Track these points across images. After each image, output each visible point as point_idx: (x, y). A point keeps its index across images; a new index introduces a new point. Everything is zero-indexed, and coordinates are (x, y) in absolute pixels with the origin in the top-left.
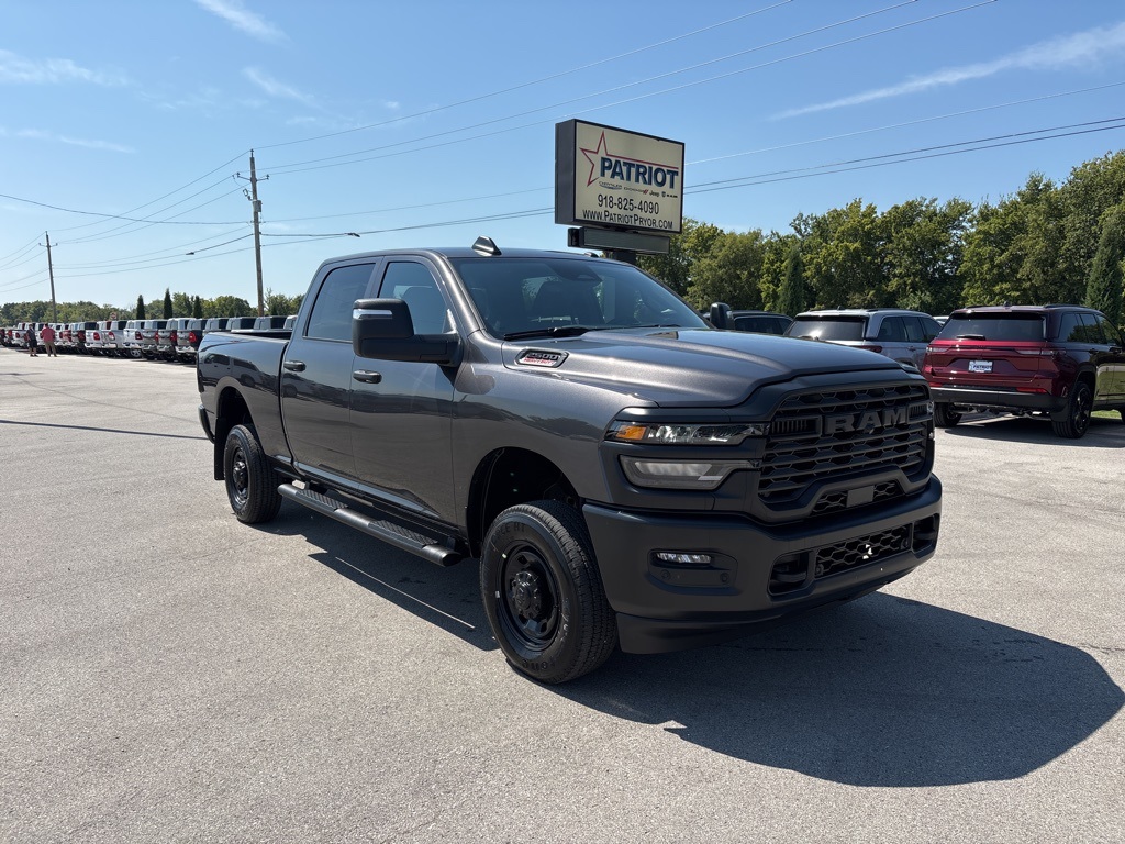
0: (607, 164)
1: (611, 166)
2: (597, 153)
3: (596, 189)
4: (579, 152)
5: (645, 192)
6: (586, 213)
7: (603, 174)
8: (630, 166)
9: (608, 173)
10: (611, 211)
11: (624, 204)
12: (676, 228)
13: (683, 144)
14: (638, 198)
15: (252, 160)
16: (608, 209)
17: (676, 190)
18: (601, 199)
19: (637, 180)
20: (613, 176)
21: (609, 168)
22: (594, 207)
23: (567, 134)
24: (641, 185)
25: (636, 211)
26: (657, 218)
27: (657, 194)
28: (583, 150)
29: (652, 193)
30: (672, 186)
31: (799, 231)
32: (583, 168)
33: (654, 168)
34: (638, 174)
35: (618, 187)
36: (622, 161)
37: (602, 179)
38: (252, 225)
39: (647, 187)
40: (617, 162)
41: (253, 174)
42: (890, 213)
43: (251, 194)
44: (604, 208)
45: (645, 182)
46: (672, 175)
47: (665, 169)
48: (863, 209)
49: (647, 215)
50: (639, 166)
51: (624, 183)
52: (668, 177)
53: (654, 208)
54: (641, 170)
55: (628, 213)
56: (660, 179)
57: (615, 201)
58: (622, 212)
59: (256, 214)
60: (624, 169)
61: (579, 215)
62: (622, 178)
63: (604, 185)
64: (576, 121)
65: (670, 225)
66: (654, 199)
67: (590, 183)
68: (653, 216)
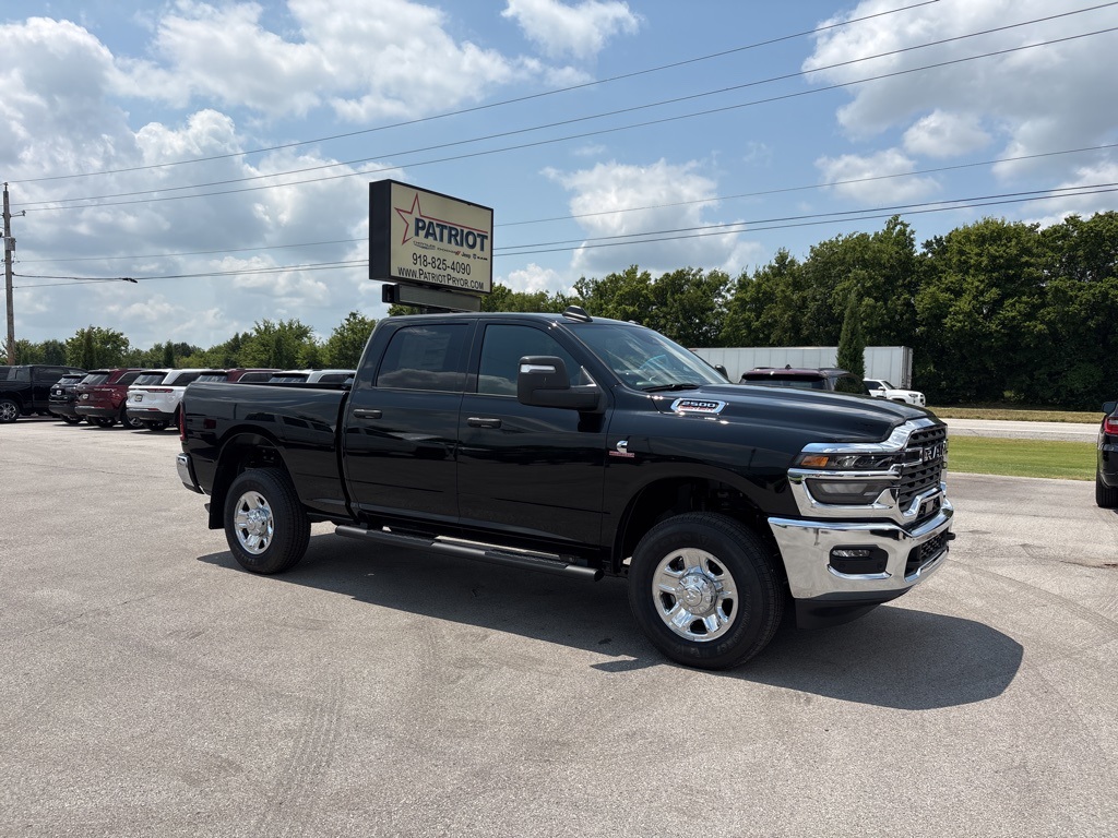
0: (420, 225)
1: (425, 227)
2: (411, 213)
3: (411, 248)
4: (393, 212)
5: (457, 253)
6: (401, 271)
7: (417, 234)
8: (443, 227)
9: (422, 233)
10: (425, 270)
11: (437, 263)
12: (487, 289)
13: (492, 210)
14: (450, 259)
15: (6, 194)
16: (422, 267)
17: (486, 253)
18: (416, 258)
19: (450, 242)
20: (426, 236)
21: (423, 228)
22: (409, 264)
23: (381, 193)
24: (453, 247)
25: (449, 271)
26: (469, 278)
27: (469, 256)
28: (397, 210)
29: (464, 255)
30: (482, 249)
31: (581, 293)
32: (397, 226)
33: (466, 231)
34: (450, 235)
35: (432, 247)
36: (435, 222)
37: (416, 238)
39: (458, 248)
40: (431, 223)
41: (6, 209)
42: (661, 280)
44: (418, 266)
45: (457, 244)
46: (480, 239)
47: (476, 233)
48: (639, 275)
49: (459, 276)
50: (451, 229)
51: (437, 244)
52: (478, 240)
53: (465, 269)
54: (453, 232)
55: (442, 272)
56: (471, 243)
57: (429, 260)
58: (436, 271)
59: (8, 252)
60: (437, 230)
61: (395, 273)
62: (436, 239)
63: (418, 244)
64: (389, 182)
65: (481, 285)
66: (465, 261)
67: (404, 242)
68: (465, 276)
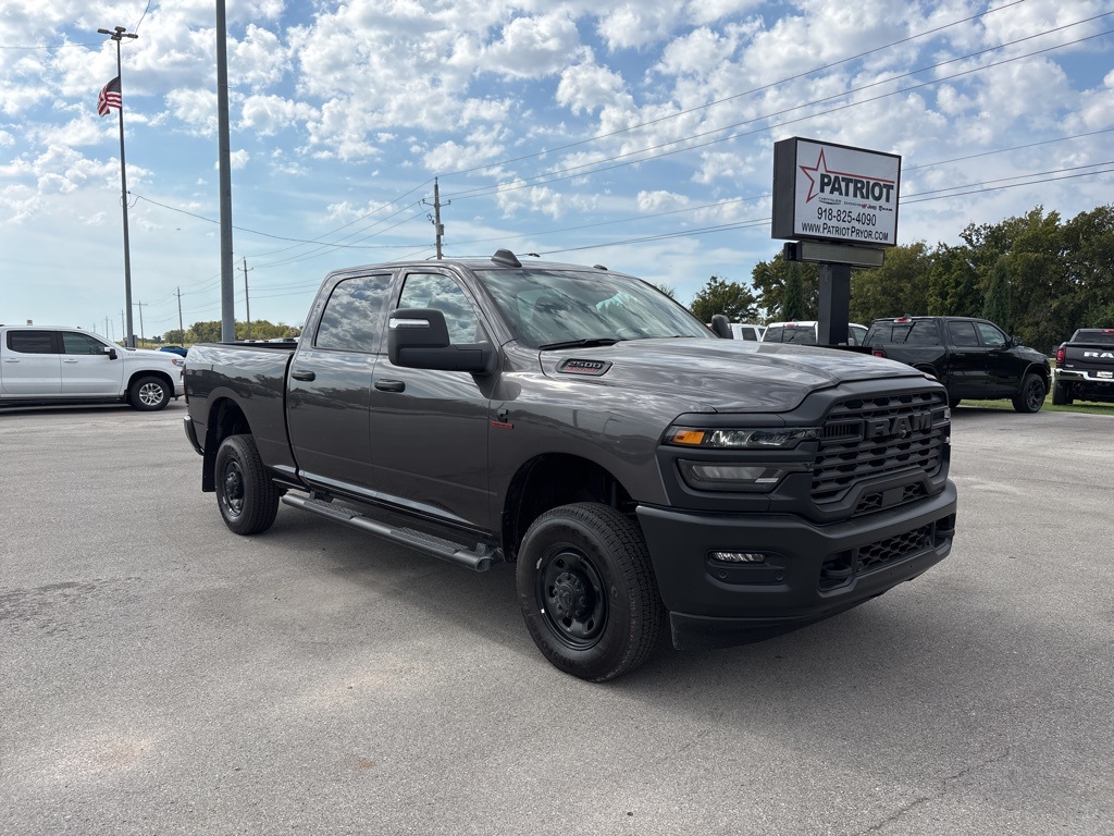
0: (826, 180)
1: (831, 182)
2: (816, 170)
3: (815, 203)
4: (798, 169)
5: (864, 206)
6: (805, 227)
7: (822, 190)
8: (848, 181)
9: (828, 189)
10: (830, 223)
11: (842, 216)
12: (890, 240)
13: (900, 157)
14: (857, 211)
15: (436, 187)
16: (827, 221)
17: (892, 205)
18: (821, 212)
19: (855, 195)
20: (832, 192)
21: (828, 184)
22: (814, 220)
23: (786, 153)
24: (859, 200)
25: (854, 223)
26: (873, 229)
27: (874, 208)
28: (803, 168)
29: (870, 207)
30: (888, 200)
32: (803, 185)
33: (872, 182)
34: (856, 188)
35: (838, 201)
36: (840, 176)
37: (821, 195)
38: (435, 248)
39: (865, 201)
40: (836, 178)
41: (437, 199)
43: (434, 219)
44: (823, 220)
45: (863, 197)
47: (882, 183)
49: (864, 228)
50: (856, 182)
51: (843, 198)
52: (885, 190)
53: (871, 220)
54: (859, 185)
55: (846, 225)
56: (877, 194)
57: (835, 214)
58: (842, 224)
59: (438, 237)
60: (843, 184)
61: (798, 230)
62: (841, 194)
63: (823, 201)
64: (797, 139)
65: (886, 237)
66: (872, 212)
67: (809, 199)
68: (870, 228)
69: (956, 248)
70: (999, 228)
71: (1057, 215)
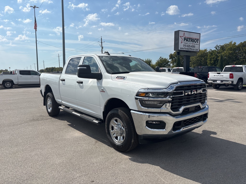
1: (186, 39)
2: (183, 37)
3: (183, 44)
4: (179, 37)
6: (181, 48)
7: (184, 41)
8: (189, 39)
9: (185, 41)
10: (186, 48)
11: (188, 46)
13: (200, 34)
14: (191, 45)
16: (185, 47)
17: (198, 43)
18: (184, 45)
19: (191, 42)
20: (186, 41)
21: (185, 40)
22: (183, 47)
23: (177, 33)
25: (191, 47)
26: (195, 48)
28: (180, 36)
29: (194, 44)
32: (180, 40)
33: (194, 39)
34: (191, 40)
35: (187, 43)
36: (188, 38)
37: (184, 42)
40: (187, 38)
44: (184, 47)
46: (197, 40)
47: (196, 39)
50: (191, 39)
51: (188, 42)
52: (197, 41)
53: (194, 47)
54: (192, 40)
55: (189, 48)
56: (195, 41)
57: (187, 46)
58: (188, 48)
59: (102, 49)
60: (188, 40)
61: (179, 49)
62: (188, 41)
63: (184, 43)
64: (179, 30)
65: (197, 50)
66: (194, 45)
67: (182, 43)
69: (214, 50)
70: (223, 46)
71: (236, 43)
